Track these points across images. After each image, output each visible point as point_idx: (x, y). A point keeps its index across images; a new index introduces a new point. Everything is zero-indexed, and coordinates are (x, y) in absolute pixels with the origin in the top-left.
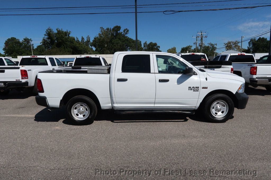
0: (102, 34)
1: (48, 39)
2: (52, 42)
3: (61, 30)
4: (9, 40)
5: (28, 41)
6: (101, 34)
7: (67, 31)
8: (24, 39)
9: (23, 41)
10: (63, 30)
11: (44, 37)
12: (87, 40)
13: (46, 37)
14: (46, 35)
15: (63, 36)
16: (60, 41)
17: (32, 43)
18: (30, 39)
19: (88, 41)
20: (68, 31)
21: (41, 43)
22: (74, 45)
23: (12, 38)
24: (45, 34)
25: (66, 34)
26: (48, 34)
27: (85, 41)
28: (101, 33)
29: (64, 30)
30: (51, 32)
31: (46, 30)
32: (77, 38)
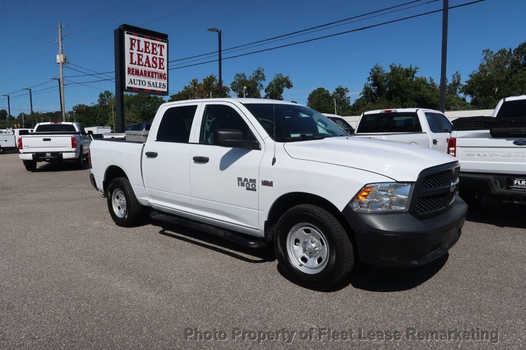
0: (488, 65)
1: (374, 85)
2: (380, 91)
3: (398, 66)
4: (314, 92)
5: (342, 92)
6: (484, 66)
7: (411, 68)
8: (336, 90)
9: (334, 92)
10: (401, 67)
11: (366, 82)
12: (454, 82)
13: (370, 82)
14: (370, 79)
15: (401, 78)
16: (395, 87)
17: (348, 95)
18: (345, 88)
19: (456, 84)
20: (413, 68)
21: (360, 95)
22: (421, 93)
23: (319, 89)
24: (369, 77)
25: (409, 73)
26: (373, 77)
27: (448, 84)
28: (485, 63)
29: (405, 66)
30: (379, 72)
31: (372, 69)
32: (431, 80)
